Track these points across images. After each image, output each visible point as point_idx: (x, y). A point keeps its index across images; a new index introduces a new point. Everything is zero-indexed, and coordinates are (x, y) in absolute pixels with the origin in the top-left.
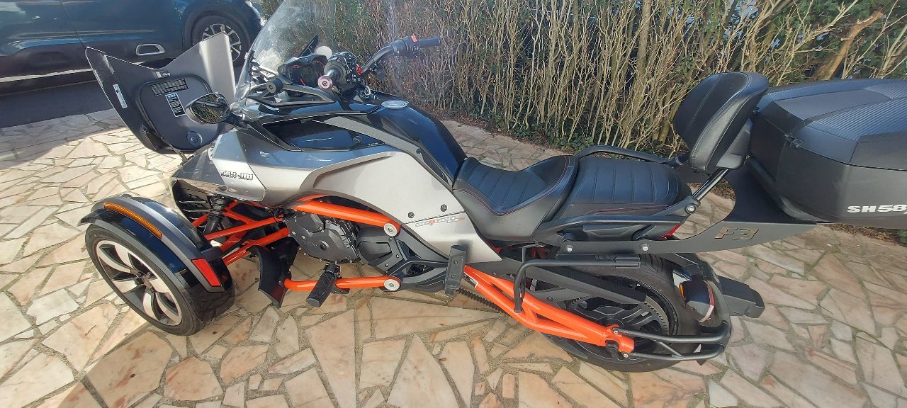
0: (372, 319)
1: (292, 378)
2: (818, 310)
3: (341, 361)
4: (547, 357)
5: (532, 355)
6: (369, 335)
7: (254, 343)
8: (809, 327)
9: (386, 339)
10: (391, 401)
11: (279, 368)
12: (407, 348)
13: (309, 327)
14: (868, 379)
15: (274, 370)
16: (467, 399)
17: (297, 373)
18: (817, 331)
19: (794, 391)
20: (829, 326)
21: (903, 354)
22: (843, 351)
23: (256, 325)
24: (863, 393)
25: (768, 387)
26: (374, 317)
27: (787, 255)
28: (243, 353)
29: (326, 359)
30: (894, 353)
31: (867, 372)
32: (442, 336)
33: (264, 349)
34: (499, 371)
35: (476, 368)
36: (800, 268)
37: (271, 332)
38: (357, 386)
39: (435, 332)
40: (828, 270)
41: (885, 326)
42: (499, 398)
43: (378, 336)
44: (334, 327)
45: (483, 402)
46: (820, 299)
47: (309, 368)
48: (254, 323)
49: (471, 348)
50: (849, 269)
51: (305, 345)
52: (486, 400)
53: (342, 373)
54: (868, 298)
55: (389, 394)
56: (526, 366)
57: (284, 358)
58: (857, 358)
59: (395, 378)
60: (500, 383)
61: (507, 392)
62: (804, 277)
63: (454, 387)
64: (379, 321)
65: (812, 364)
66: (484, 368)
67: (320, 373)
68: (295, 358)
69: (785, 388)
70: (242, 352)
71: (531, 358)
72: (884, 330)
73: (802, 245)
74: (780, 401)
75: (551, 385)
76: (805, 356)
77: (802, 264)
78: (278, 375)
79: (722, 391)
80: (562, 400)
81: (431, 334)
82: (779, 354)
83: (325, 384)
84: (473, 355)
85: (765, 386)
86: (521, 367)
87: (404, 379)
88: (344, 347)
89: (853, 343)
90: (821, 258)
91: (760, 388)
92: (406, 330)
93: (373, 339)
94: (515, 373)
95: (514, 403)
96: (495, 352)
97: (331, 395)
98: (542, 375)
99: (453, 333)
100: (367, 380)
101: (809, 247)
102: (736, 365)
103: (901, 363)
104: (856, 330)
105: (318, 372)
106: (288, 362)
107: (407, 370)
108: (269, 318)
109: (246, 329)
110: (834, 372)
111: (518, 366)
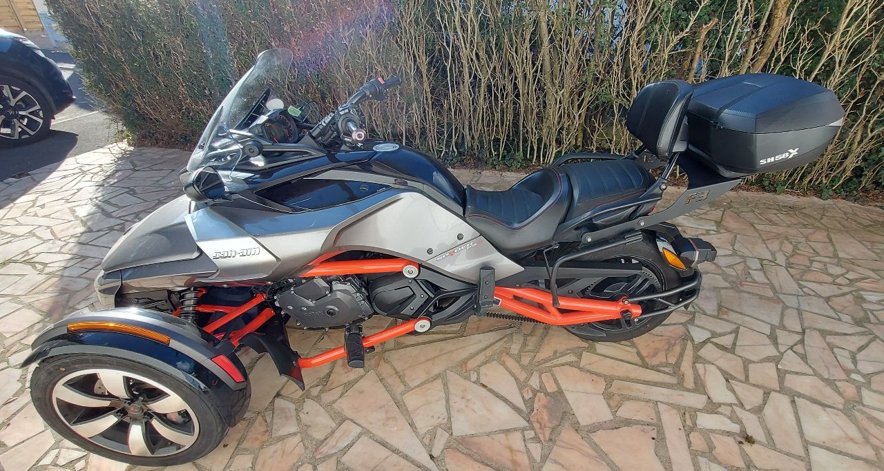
0: (397, 373)
1: (345, 453)
2: (735, 253)
3: (388, 419)
4: (568, 350)
5: (555, 352)
6: (402, 387)
7: (282, 438)
8: (734, 267)
9: (422, 384)
10: (456, 433)
11: (325, 450)
12: (445, 385)
13: (334, 402)
14: (779, 291)
15: (320, 453)
16: (521, 405)
17: (349, 446)
18: (740, 268)
19: (741, 313)
20: (745, 262)
21: (792, 268)
22: (758, 276)
23: (272, 421)
24: (779, 301)
25: (725, 317)
26: (399, 370)
27: (701, 218)
28: (275, 452)
29: (371, 423)
30: (786, 268)
31: (777, 285)
32: (472, 364)
33: (297, 439)
34: (536, 374)
35: (516, 379)
36: (712, 226)
37: (294, 421)
38: (417, 435)
39: (464, 363)
40: (730, 222)
41: (776, 252)
42: (547, 394)
43: (412, 384)
44: (361, 392)
45: (536, 402)
46: (733, 245)
47: (359, 437)
48: (269, 420)
49: (503, 364)
50: (743, 218)
51: (341, 419)
52: (537, 399)
53: (395, 428)
54: (760, 235)
55: (450, 428)
56: (555, 362)
57: (325, 439)
58: (768, 279)
59: (449, 414)
60: (541, 382)
61: (551, 388)
62: (718, 232)
63: (505, 400)
64: (405, 372)
65: (745, 292)
66: (522, 376)
67: (373, 437)
68: (337, 434)
69: (735, 314)
70: (272, 451)
71: (556, 354)
72: (777, 255)
73: (708, 209)
74: (735, 323)
75: (581, 369)
76: (738, 287)
77: (713, 223)
78: (327, 457)
79: (698, 329)
80: (594, 377)
81: (461, 366)
82: (722, 291)
83: (384, 444)
84: (507, 369)
85: (723, 317)
86: (552, 365)
87: (458, 411)
88: (384, 406)
89: (762, 269)
90: (723, 214)
91: (720, 319)
92: (436, 371)
93: (409, 389)
94: (550, 370)
95: (560, 393)
96: (525, 360)
97: (395, 451)
98: (570, 364)
99: (481, 358)
100: (423, 425)
101: (713, 209)
102: (700, 308)
103: (792, 274)
104: (761, 260)
105: (370, 437)
106: (331, 442)
107: (457, 403)
108: (283, 410)
109: (263, 429)
110: (759, 293)
111: (549, 364)
